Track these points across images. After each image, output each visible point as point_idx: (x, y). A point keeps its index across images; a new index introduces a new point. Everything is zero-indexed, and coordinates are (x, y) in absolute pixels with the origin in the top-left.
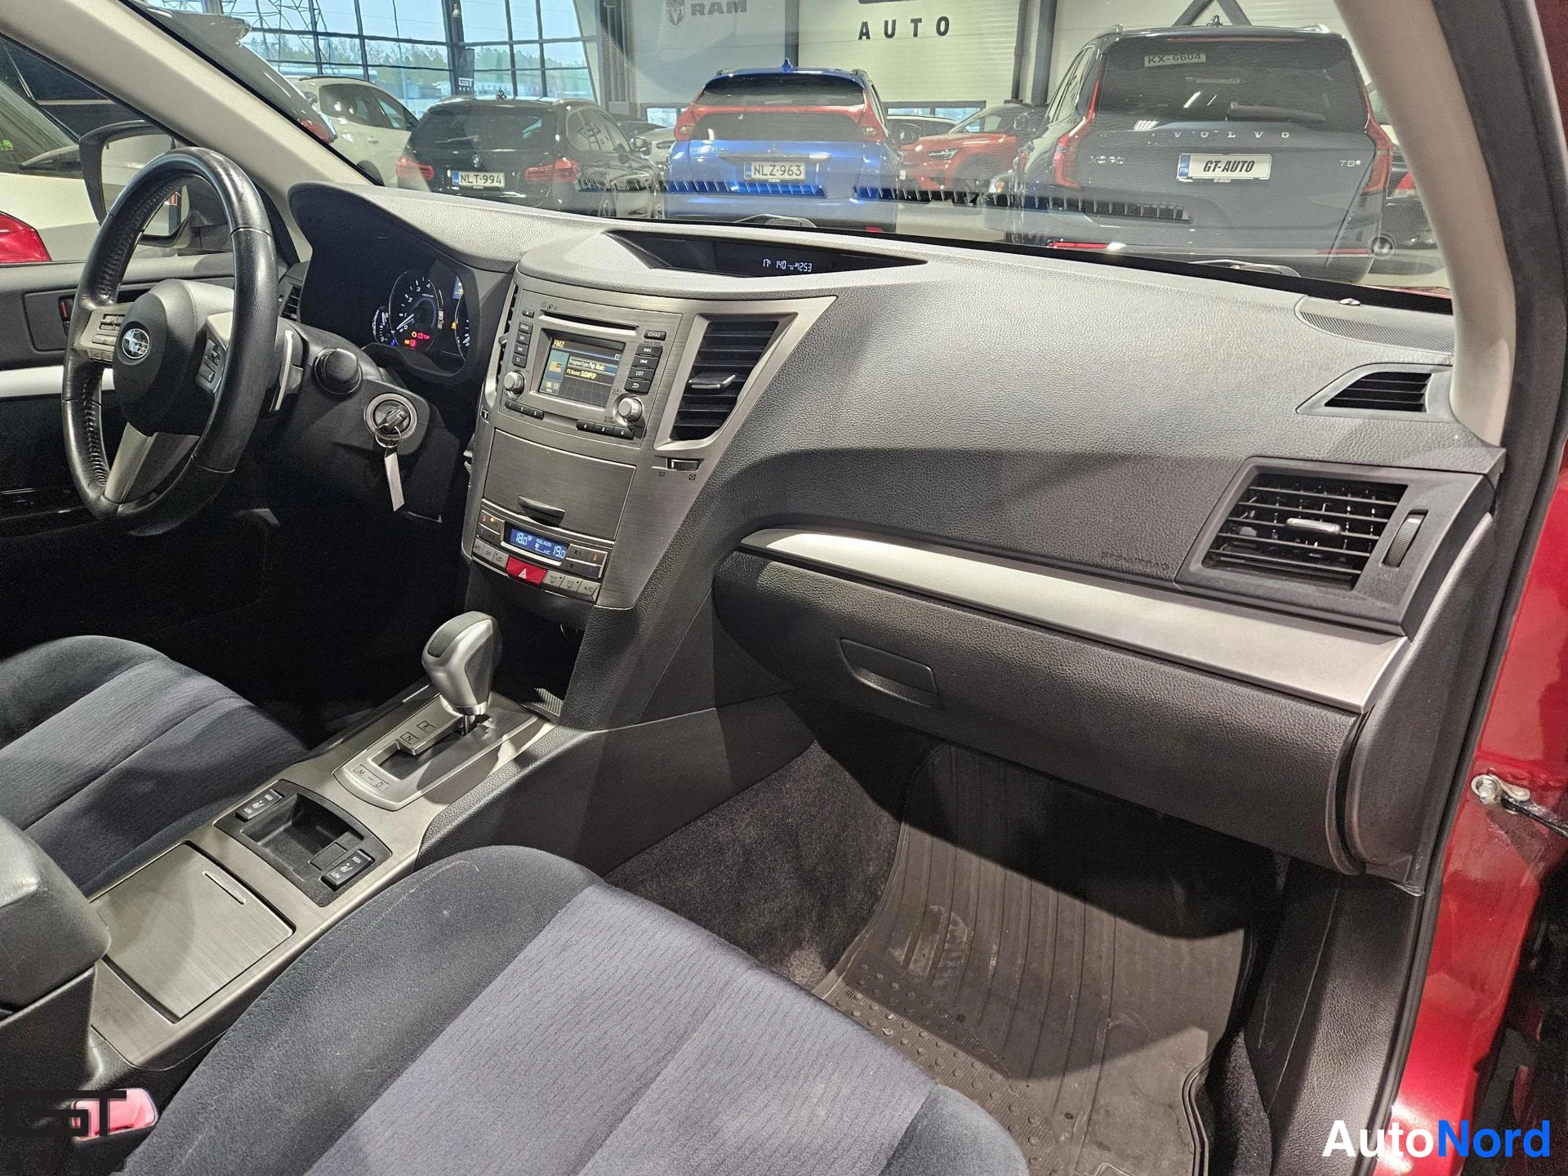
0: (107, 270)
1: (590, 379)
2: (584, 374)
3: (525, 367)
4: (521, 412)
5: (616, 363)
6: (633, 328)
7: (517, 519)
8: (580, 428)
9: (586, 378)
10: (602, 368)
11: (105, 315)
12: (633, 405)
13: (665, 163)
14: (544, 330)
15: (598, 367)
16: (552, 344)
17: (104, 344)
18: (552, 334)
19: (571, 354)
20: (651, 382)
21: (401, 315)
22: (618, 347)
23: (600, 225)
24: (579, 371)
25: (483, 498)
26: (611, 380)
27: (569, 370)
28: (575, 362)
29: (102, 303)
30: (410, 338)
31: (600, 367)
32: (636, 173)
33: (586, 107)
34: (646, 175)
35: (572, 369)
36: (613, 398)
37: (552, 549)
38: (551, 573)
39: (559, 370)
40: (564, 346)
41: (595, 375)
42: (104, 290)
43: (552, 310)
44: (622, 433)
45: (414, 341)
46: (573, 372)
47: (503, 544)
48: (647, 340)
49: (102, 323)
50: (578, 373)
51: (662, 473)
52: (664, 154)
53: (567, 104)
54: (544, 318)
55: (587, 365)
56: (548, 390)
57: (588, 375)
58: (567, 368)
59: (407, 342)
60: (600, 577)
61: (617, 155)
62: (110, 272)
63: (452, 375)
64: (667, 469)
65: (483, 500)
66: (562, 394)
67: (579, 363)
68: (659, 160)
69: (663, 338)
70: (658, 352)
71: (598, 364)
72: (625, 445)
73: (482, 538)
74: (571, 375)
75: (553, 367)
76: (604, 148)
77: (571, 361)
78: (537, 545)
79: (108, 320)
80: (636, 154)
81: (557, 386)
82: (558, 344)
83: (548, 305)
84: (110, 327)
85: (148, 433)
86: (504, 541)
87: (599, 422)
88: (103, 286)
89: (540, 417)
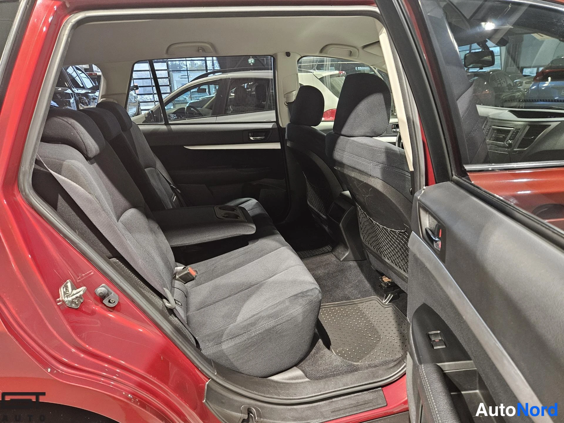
5: (508, 134)
6: (513, 128)
8: (498, 146)
12: (510, 142)
13: (528, 89)
16: (494, 131)
18: (495, 129)
20: (515, 137)
22: (509, 131)
26: (506, 137)
32: (514, 93)
33: (498, 72)
34: (519, 94)
36: (506, 140)
41: (502, 137)
43: (496, 125)
44: (507, 147)
48: (516, 130)
50: (499, 136)
52: (528, 86)
53: (490, 72)
54: (493, 126)
61: (507, 88)
64: (515, 154)
68: (525, 88)
69: (519, 129)
71: (504, 135)
72: (507, 149)
74: (497, 137)
76: (503, 85)
80: (516, 87)
87: (502, 145)
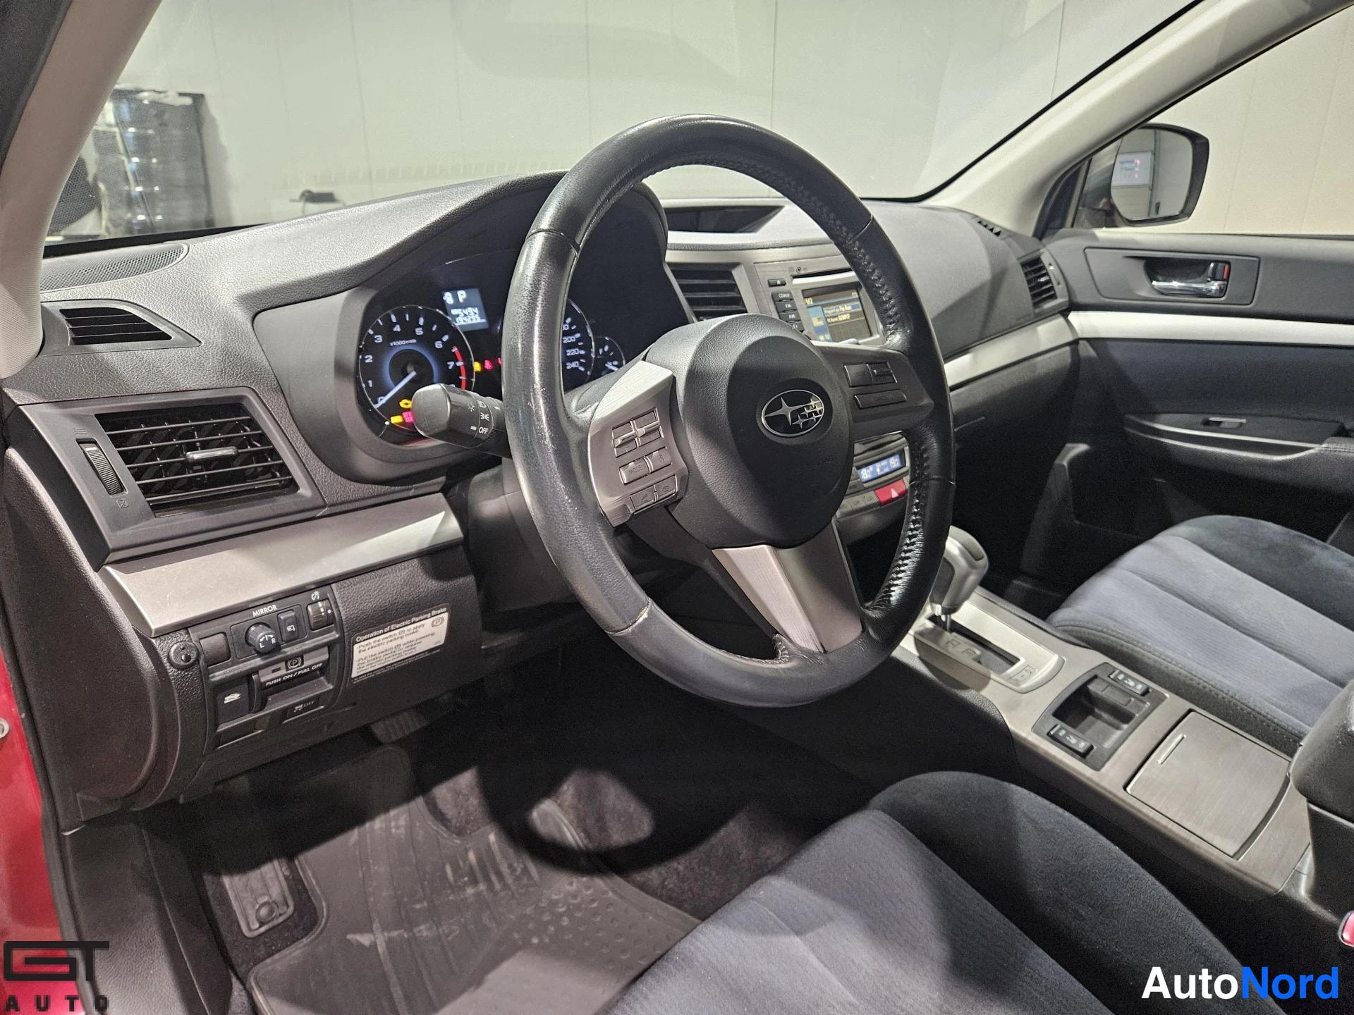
1: (847, 319)
5: (857, 299)
9: (845, 320)
10: (849, 307)
14: (799, 292)
15: (846, 308)
19: (823, 306)
24: (837, 316)
26: (863, 313)
27: (828, 320)
28: (830, 311)
35: (830, 317)
39: (821, 323)
40: (814, 302)
41: (849, 316)
43: (802, 272)
46: (833, 320)
50: (836, 319)
54: (797, 281)
55: (839, 310)
57: (845, 317)
58: (826, 318)
67: (832, 311)
71: (844, 305)
74: (832, 323)
75: (816, 322)
77: (825, 312)
81: (827, 337)
82: (809, 302)
83: (795, 269)
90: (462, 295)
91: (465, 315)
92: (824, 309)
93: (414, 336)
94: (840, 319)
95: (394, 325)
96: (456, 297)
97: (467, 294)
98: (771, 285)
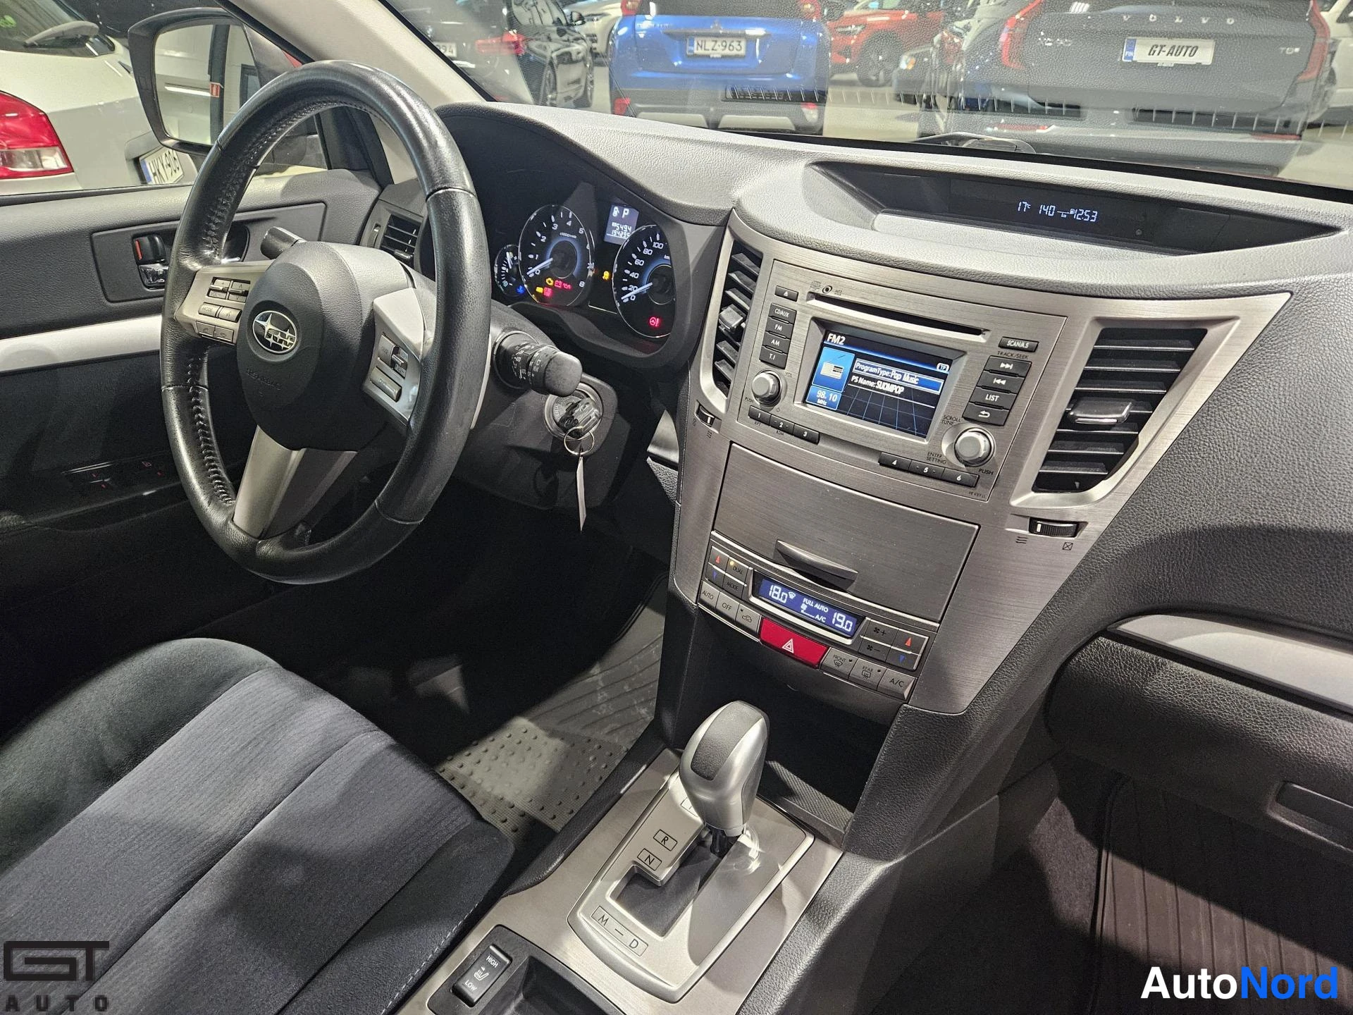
0: (213, 218)
1: (893, 393)
2: (880, 386)
3: (784, 368)
4: (779, 428)
5: (944, 376)
6: (977, 332)
7: (771, 568)
8: (885, 463)
9: (888, 392)
10: (915, 381)
11: (214, 279)
12: (978, 440)
14: (815, 319)
15: (906, 378)
16: (825, 338)
17: (216, 316)
18: (826, 326)
19: (858, 355)
20: (1010, 410)
21: (531, 256)
22: (949, 356)
23: (797, 155)
24: (875, 380)
25: (713, 529)
26: (935, 400)
27: (854, 378)
28: (865, 367)
29: (207, 262)
30: (544, 285)
31: (911, 379)
35: (860, 376)
37: (829, 617)
38: (833, 651)
39: (838, 376)
40: (845, 343)
41: (902, 390)
42: (208, 243)
43: (831, 294)
44: (959, 478)
45: (550, 289)
46: (862, 381)
47: (754, 600)
48: (1004, 351)
49: (210, 290)
50: (872, 384)
51: (1021, 539)
54: (815, 302)
55: (887, 373)
56: (819, 401)
57: (890, 388)
58: (851, 374)
59: (539, 290)
60: (914, 668)
62: (217, 221)
63: (643, 355)
64: (1027, 532)
65: (714, 533)
66: (842, 408)
67: (874, 370)
69: (1032, 350)
70: (1024, 368)
71: (907, 374)
72: (961, 493)
73: (712, 582)
75: (826, 369)
77: (857, 365)
78: (804, 607)
79: (219, 285)
81: (835, 397)
82: (835, 339)
83: (824, 286)
84: (223, 295)
85: (293, 447)
86: (754, 594)
87: (919, 459)
88: (208, 239)
89: (814, 439)
90: (626, 211)
91: (620, 230)
92: (858, 360)
93: (577, 233)
94: (879, 387)
95: (569, 220)
96: (621, 213)
97: (630, 213)
98: (779, 294)
